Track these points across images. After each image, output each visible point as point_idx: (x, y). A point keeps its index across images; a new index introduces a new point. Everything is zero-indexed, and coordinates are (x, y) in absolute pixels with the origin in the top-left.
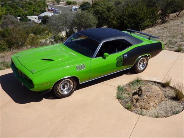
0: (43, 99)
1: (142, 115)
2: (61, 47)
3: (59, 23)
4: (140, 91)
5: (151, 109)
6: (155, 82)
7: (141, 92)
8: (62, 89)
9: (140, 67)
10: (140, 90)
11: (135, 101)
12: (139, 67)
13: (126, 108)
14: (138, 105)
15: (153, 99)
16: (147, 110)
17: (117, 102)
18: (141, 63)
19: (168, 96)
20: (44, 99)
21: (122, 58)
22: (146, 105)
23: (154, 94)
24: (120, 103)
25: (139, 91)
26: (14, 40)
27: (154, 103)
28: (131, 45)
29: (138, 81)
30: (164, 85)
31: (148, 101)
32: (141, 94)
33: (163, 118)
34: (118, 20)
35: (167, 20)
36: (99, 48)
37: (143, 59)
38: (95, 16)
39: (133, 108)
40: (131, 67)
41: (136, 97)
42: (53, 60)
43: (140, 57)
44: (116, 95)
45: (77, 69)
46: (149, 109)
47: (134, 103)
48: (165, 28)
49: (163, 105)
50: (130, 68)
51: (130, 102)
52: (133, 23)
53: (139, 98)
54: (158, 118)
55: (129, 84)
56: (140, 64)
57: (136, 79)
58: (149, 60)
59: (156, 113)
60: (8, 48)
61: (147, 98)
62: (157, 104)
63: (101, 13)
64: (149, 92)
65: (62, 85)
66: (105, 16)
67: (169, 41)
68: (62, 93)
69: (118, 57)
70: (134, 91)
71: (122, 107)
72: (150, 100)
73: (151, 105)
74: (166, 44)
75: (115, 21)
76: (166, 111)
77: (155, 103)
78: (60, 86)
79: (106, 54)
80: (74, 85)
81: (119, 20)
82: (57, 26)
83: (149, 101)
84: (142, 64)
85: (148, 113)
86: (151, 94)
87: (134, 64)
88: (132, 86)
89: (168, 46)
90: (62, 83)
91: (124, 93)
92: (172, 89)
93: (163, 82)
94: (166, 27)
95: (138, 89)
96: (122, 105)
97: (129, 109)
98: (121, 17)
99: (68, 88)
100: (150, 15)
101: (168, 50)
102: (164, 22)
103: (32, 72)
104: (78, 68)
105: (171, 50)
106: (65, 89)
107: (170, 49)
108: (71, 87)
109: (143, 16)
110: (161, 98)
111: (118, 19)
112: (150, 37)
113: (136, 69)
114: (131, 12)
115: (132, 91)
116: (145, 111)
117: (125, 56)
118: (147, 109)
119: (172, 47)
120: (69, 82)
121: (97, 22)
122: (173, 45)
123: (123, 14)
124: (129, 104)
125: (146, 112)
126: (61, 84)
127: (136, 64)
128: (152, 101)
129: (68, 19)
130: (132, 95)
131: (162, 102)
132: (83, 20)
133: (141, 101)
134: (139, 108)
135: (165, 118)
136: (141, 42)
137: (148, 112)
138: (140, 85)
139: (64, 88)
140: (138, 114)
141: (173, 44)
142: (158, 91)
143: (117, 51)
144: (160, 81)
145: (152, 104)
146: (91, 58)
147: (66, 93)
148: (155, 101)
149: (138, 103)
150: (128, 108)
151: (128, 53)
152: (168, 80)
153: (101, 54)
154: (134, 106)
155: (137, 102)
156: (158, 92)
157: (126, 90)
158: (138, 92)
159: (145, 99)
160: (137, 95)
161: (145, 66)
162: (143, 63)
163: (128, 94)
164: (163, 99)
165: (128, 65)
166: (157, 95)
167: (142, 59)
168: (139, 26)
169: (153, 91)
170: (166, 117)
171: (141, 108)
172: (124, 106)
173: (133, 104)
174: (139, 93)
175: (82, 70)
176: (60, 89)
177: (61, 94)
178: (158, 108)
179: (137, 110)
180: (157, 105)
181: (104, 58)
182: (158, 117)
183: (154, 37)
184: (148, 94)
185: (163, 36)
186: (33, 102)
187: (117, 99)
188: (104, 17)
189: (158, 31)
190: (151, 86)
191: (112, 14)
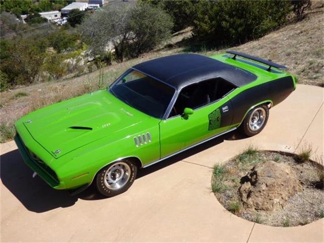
0: (77, 200)
1: (258, 222)
2: (104, 98)
3: (100, 31)
4: (255, 176)
5: (274, 210)
6: (282, 153)
7: (257, 178)
8: (111, 181)
9: (254, 125)
10: (254, 173)
11: (245, 195)
12: (252, 125)
13: (229, 210)
14: (252, 203)
15: (277, 189)
16: (268, 212)
17: (213, 198)
18: (255, 119)
19: (307, 180)
20: (79, 199)
21: (219, 115)
22: (266, 203)
23: (280, 181)
24: (219, 200)
25: (252, 175)
26: (17, 68)
27: (280, 197)
28: (235, 87)
29: (250, 153)
30: (300, 159)
31: (268, 196)
32: (256, 182)
33: (296, 227)
34: (211, 22)
35: (307, 14)
36: (174, 100)
37: (258, 111)
38: (167, 12)
39: (242, 209)
40: (236, 126)
41: (248, 187)
42: (91, 129)
43: (253, 107)
44: (209, 185)
45: (136, 144)
46: (271, 210)
47: (245, 200)
48: (302, 32)
49: (298, 200)
50: (235, 128)
51: (236, 197)
52: (241, 25)
53: (252, 188)
54: (287, 228)
55: (234, 160)
56: (253, 119)
57: (246, 148)
58: (270, 110)
59: (285, 217)
60: (8, 82)
61: (267, 189)
62: (287, 198)
63: (180, 7)
64: (270, 177)
65: (110, 173)
66: (188, 12)
67: (309, 64)
68: (112, 187)
69: (212, 113)
70: (243, 175)
71: (222, 208)
72: (273, 193)
73: (275, 202)
74: (302, 72)
75: (206, 23)
76: (303, 211)
77: (282, 198)
78: (107, 175)
79: (187, 110)
80: (132, 172)
81: (214, 20)
82: (97, 36)
83: (270, 195)
84: (257, 119)
85: (270, 218)
86: (274, 180)
87: (242, 121)
88: (241, 163)
89: (307, 75)
90: (110, 170)
91: (224, 178)
92: (314, 166)
93: (298, 152)
94: (305, 31)
95: (251, 170)
96: (221, 203)
97: (235, 211)
98: (217, 14)
99: (121, 177)
100: (271, 8)
101: (306, 83)
102: (300, 18)
103: (54, 154)
104: (138, 141)
105: (313, 84)
106: (117, 180)
107: (311, 81)
108: (127, 176)
109: (258, 12)
110: (294, 187)
111: (211, 19)
112: (270, 67)
113: (247, 129)
114: (236, 5)
115: (240, 174)
116: (263, 213)
117: (224, 109)
118: (267, 209)
119: (315, 76)
120: (124, 167)
121: (172, 24)
122: (317, 72)
123: (222, 10)
124: (235, 201)
125: (267, 216)
126: (108, 173)
127: (247, 120)
128: (276, 195)
129: (117, 22)
130: (240, 183)
131: (294, 194)
132: (146, 22)
133: (257, 194)
134: (254, 209)
135: (300, 226)
136: (254, 77)
137: (270, 216)
138: (254, 162)
139: (114, 178)
140: (252, 221)
141: (316, 70)
142: (288, 174)
143: (209, 99)
144: (291, 151)
145: (276, 200)
146: (161, 120)
147: (118, 186)
148: (281, 195)
149: (250, 199)
150: (233, 210)
151: (230, 104)
152: (306, 150)
153: (178, 111)
154: (243, 204)
155: (248, 196)
156: (288, 177)
157: (228, 172)
158: (250, 177)
159: (263, 190)
160: (249, 183)
161: (263, 123)
162: (260, 116)
163: (233, 181)
164: (297, 189)
165: (231, 125)
166: (285, 182)
167: (256, 110)
168: (254, 31)
169: (278, 175)
170: (302, 224)
171: (256, 209)
172: (225, 206)
173: (242, 201)
174: (253, 180)
175: (146, 143)
176: (107, 180)
177: (109, 190)
178: (287, 206)
179: (250, 212)
180: (286, 201)
181: (185, 117)
182: (288, 226)
183: (277, 67)
184: (270, 181)
185: (298, 53)
186: (60, 208)
187: (213, 193)
188: (186, 14)
189: (288, 39)
190: (273, 165)
191: (200, 6)
